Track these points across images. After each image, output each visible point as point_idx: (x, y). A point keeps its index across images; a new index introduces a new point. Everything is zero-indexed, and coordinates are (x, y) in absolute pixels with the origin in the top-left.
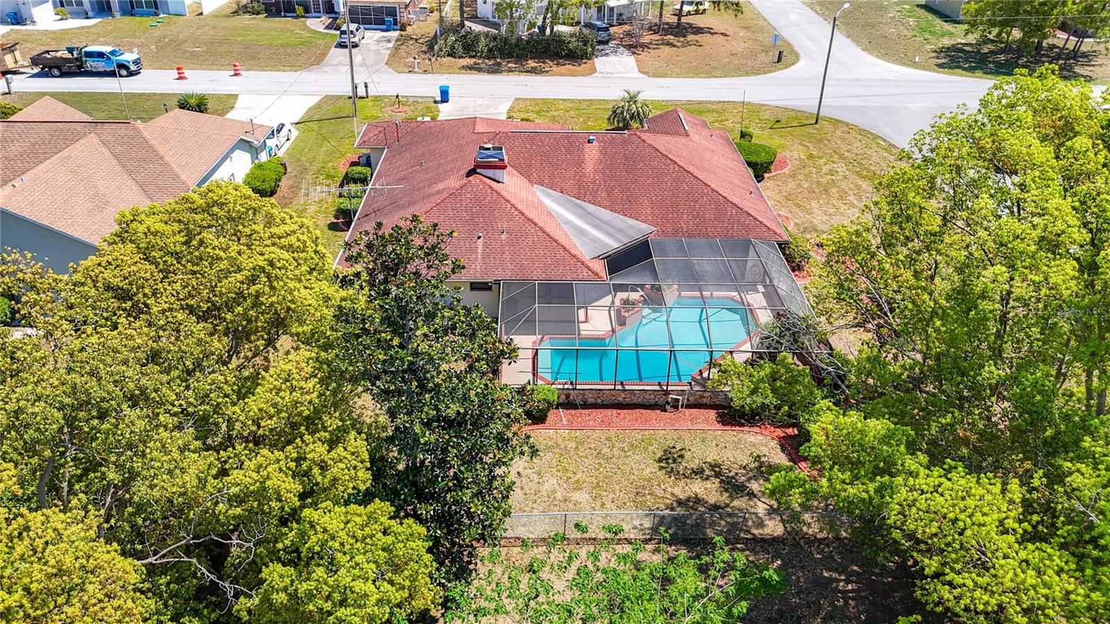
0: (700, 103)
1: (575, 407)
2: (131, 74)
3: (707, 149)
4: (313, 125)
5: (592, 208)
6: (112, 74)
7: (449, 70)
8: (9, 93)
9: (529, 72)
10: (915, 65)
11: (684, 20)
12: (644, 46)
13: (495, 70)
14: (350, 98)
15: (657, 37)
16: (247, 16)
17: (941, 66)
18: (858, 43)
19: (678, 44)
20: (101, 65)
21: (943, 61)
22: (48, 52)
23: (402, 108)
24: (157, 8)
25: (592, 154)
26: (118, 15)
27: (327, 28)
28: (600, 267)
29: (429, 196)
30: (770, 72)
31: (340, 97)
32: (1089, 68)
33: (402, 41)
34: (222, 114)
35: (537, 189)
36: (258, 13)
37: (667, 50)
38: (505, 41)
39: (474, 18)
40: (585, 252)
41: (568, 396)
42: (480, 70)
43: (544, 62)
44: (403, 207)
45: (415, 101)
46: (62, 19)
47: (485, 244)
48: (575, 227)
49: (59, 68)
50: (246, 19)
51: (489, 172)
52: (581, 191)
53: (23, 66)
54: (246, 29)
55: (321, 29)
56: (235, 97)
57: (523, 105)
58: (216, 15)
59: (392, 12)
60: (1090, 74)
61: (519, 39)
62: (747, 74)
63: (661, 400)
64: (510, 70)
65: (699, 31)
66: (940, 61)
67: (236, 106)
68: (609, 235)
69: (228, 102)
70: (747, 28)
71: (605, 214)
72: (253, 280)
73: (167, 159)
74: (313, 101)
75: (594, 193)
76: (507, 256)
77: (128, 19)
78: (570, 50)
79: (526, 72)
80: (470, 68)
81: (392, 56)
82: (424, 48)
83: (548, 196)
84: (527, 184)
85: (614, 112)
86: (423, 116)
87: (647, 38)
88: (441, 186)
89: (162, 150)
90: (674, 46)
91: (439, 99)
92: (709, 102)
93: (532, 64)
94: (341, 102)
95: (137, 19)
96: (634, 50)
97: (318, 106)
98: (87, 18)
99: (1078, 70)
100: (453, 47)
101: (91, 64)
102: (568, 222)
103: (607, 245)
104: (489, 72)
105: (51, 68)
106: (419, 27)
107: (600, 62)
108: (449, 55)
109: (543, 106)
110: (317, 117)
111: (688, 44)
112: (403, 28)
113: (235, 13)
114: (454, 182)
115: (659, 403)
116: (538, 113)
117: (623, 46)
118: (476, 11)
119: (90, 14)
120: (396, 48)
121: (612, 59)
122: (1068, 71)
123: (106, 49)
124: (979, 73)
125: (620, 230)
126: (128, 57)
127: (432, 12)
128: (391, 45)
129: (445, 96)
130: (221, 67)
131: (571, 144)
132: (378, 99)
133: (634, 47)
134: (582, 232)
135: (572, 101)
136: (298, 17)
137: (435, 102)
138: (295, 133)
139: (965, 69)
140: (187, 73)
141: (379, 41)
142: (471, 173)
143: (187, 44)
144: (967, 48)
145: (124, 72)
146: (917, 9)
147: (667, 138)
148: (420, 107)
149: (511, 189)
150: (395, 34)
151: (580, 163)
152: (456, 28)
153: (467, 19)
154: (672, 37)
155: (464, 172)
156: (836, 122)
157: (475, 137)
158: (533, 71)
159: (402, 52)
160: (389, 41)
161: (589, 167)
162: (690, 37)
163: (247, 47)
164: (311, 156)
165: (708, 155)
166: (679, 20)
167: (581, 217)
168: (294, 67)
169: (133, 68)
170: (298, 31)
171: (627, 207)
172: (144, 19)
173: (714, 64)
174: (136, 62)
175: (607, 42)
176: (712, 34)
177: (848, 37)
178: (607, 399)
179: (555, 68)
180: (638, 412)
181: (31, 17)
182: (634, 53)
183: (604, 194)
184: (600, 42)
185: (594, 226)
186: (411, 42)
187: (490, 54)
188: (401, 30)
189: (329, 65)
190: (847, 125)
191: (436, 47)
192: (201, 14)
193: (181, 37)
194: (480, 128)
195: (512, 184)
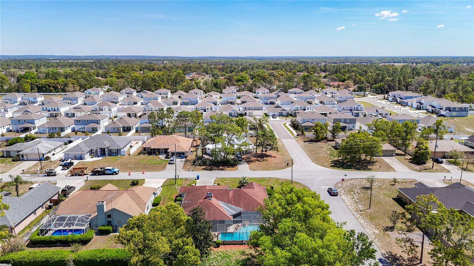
0: (264, 178)
1: (225, 245)
2: (117, 174)
3: (258, 191)
4: (166, 187)
5: (231, 205)
6: (112, 174)
7: (199, 170)
8: (87, 180)
9: (220, 170)
10: (325, 166)
11: (263, 152)
12: (252, 161)
13: (211, 170)
14: (174, 179)
15: (255, 158)
16: (142, 155)
17: (331, 166)
18: (311, 159)
19: (261, 161)
20: (109, 172)
21: (333, 165)
22: (95, 169)
23: (187, 181)
24: (118, 154)
25: (231, 193)
26: (107, 156)
27: (165, 158)
28: (231, 217)
29: (197, 203)
30: (284, 169)
31: (171, 179)
32: (372, 166)
33: (186, 161)
34: (142, 185)
35: (219, 201)
36: (145, 154)
37: (257, 162)
38: (214, 161)
39: (206, 154)
40: (228, 214)
41: (224, 243)
42: (207, 170)
43: (224, 167)
44: (191, 206)
45: (190, 180)
46: (92, 158)
47: (208, 213)
48: (227, 209)
49: (98, 173)
50: (142, 156)
51: (209, 198)
52: (228, 202)
53: (88, 173)
54: (143, 159)
55: (164, 159)
56: (144, 180)
57: (218, 179)
58: (134, 155)
59: (183, 153)
60: (371, 168)
61: (218, 161)
62: (278, 169)
63: (242, 243)
64: (215, 169)
65: (267, 156)
66: (332, 165)
67: (145, 182)
68: (234, 211)
69: (143, 181)
70: (281, 155)
71: (233, 206)
72: (177, 215)
73: (141, 197)
74: (164, 180)
75: (231, 202)
76: (212, 215)
77: (110, 157)
78: (231, 164)
79: (219, 170)
80: (204, 169)
81: (184, 166)
82: (192, 164)
83: (221, 203)
84: (217, 201)
85: (240, 182)
86: (193, 184)
87: (253, 159)
88: (199, 201)
89: (140, 196)
90: (260, 161)
91: (196, 178)
92: (266, 178)
93: (221, 167)
94: (171, 180)
95: (112, 157)
96: (248, 163)
97: (166, 182)
98: (99, 157)
99: (369, 167)
100: (200, 163)
101: (107, 172)
102: (225, 208)
103: (232, 213)
104: (209, 170)
105: (96, 173)
106: (190, 157)
107: (239, 167)
108: (199, 166)
109: (223, 180)
110: (166, 185)
111: (264, 160)
112: (186, 158)
113: (139, 154)
114: (201, 201)
115: (241, 243)
116: (222, 182)
117: (246, 162)
118: (206, 151)
119: (100, 156)
120: (185, 164)
121: (242, 165)
122: (366, 167)
123: (111, 168)
124: (341, 168)
125: (236, 210)
126: (116, 170)
127: (194, 152)
128: (183, 163)
129: (198, 178)
130: (139, 171)
131: (227, 191)
132: (181, 179)
133: (249, 162)
134: (228, 210)
135: (231, 178)
136: (156, 155)
137: (196, 179)
138: (161, 189)
139: (337, 167)
140: (131, 173)
141: (180, 162)
142: (205, 198)
143: (128, 165)
144: (340, 161)
145: (115, 174)
146: (332, 147)
147: (248, 189)
148: (192, 181)
149: (214, 202)
150: (184, 159)
151: (229, 195)
152: (200, 158)
153: (204, 154)
154: (259, 158)
155: (204, 198)
156: (297, 183)
157: (206, 190)
158: (221, 170)
159: (186, 165)
160: (183, 162)
161: (230, 196)
162: (265, 158)
163: (144, 165)
164: (166, 195)
165: (258, 193)
166: (262, 152)
167: (228, 207)
168: (158, 170)
169: (117, 172)
170: (157, 159)
171: (238, 205)
172: (114, 157)
173: (270, 166)
174: (118, 171)
175: (241, 161)
176: (271, 157)
177: (309, 157)
178: (231, 243)
179: (227, 169)
180: (237, 245)
181: (85, 158)
182: (248, 164)
183: (233, 202)
184: (239, 161)
185: (231, 209)
186: (189, 162)
187: (210, 165)
188: (185, 158)
189: (167, 169)
190: (300, 183)
191: (195, 164)
192: (130, 154)
193: (126, 162)
194: (207, 188)
195: (214, 200)
